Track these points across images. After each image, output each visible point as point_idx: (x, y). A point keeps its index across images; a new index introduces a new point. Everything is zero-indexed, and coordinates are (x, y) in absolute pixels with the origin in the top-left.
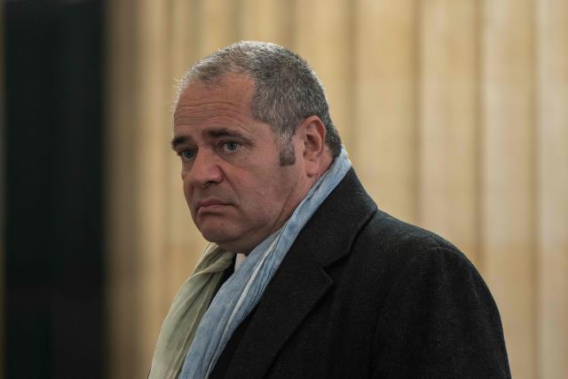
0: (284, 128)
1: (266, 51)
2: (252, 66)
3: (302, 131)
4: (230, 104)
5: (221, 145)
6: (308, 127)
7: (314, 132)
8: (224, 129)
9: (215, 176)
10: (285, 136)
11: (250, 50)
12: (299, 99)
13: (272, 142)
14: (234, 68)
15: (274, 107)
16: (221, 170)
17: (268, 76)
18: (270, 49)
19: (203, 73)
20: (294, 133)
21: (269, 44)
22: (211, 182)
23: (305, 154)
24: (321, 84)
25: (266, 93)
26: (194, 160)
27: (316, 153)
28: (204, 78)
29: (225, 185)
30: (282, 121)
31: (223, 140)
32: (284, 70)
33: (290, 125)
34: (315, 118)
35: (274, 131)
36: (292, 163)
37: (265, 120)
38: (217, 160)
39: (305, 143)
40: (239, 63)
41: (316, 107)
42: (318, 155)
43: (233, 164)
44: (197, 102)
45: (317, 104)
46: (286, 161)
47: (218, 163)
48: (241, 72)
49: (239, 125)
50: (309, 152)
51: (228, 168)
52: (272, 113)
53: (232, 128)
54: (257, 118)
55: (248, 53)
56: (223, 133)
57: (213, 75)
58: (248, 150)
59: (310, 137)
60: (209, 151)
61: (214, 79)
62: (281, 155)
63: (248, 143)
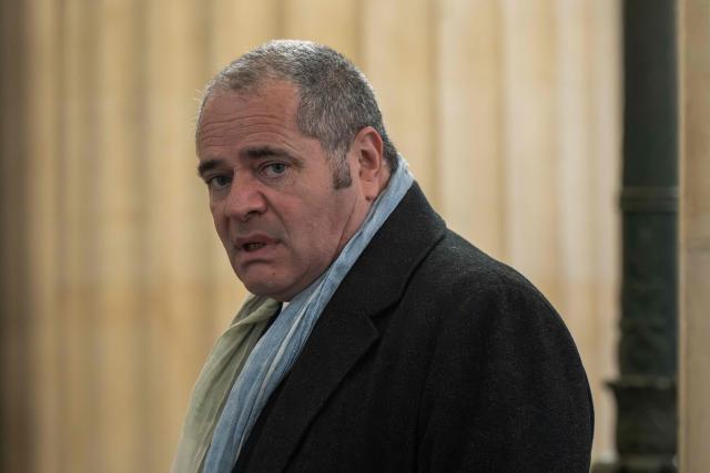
0: (336, 144)
1: (305, 51)
2: (293, 70)
3: (356, 147)
4: (272, 117)
5: (264, 167)
6: (363, 141)
7: (370, 146)
8: (267, 148)
9: (258, 205)
10: (339, 153)
11: (286, 50)
12: (351, 108)
13: (324, 161)
14: (271, 72)
15: (323, 118)
16: (264, 197)
17: (313, 81)
18: (309, 49)
19: (233, 82)
20: (348, 150)
21: (308, 42)
22: (254, 212)
23: (361, 173)
24: (371, 88)
25: (313, 103)
26: (230, 187)
27: (374, 171)
28: (236, 87)
29: (270, 216)
30: (333, 134)
31: (267, 161)
32: (331, 74)
33: (343, 139)
34: (370, 129)
35: (325, 147)
36: (348, 184)
37: (314, 135)
38: (259, 185)
39: (360, 161)
40: (276, 66)
41: (369, 117)
42: (376, 174)
43: (278, 190)
44: (230, 117)
45: (370, 112)
46: (341, 182)
47: (261, 189)
48: (281, 78)
49: (284, 142)
50: (366, 171)
51: (272, 194)
52: (322, 126)
53: (275, 146)
54: (304, 133)
55: (285, 54)
56: (266, 152)
57: (246, 82)
58: (296, 173)
59: (365, 153)
60: (248, 174)
61: (249, 88)
62: (334, 175)
63: (297, 164)
